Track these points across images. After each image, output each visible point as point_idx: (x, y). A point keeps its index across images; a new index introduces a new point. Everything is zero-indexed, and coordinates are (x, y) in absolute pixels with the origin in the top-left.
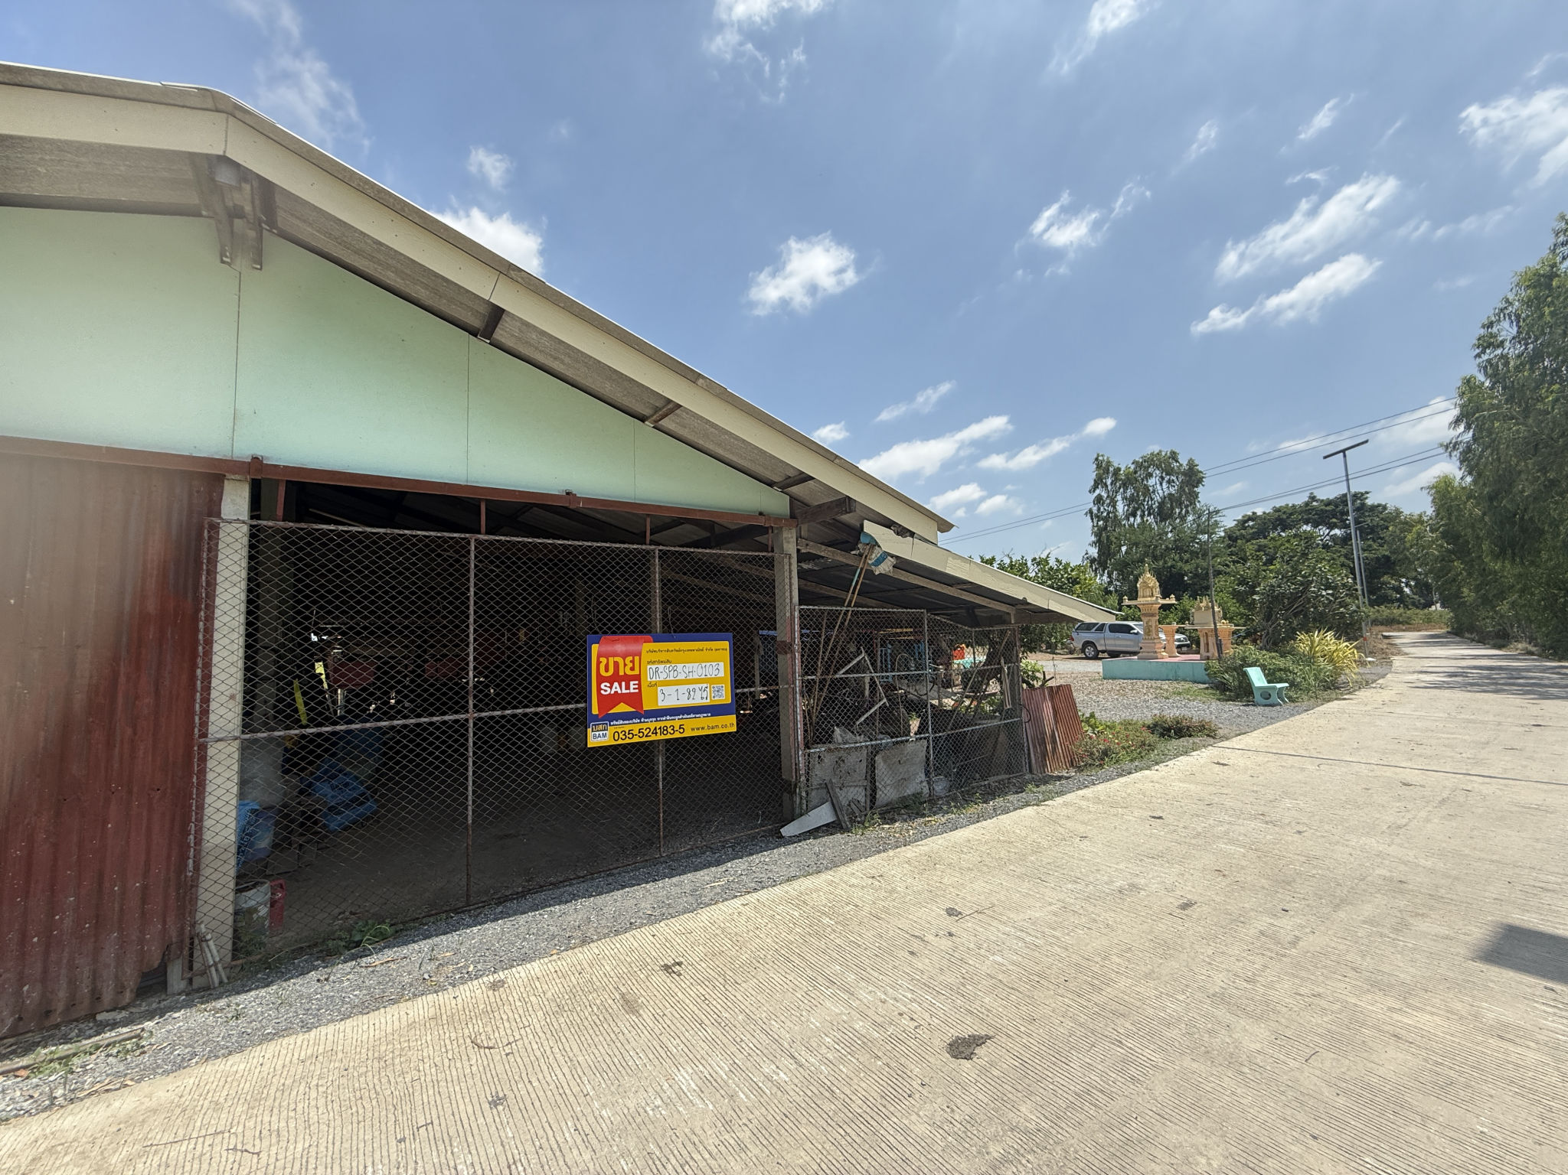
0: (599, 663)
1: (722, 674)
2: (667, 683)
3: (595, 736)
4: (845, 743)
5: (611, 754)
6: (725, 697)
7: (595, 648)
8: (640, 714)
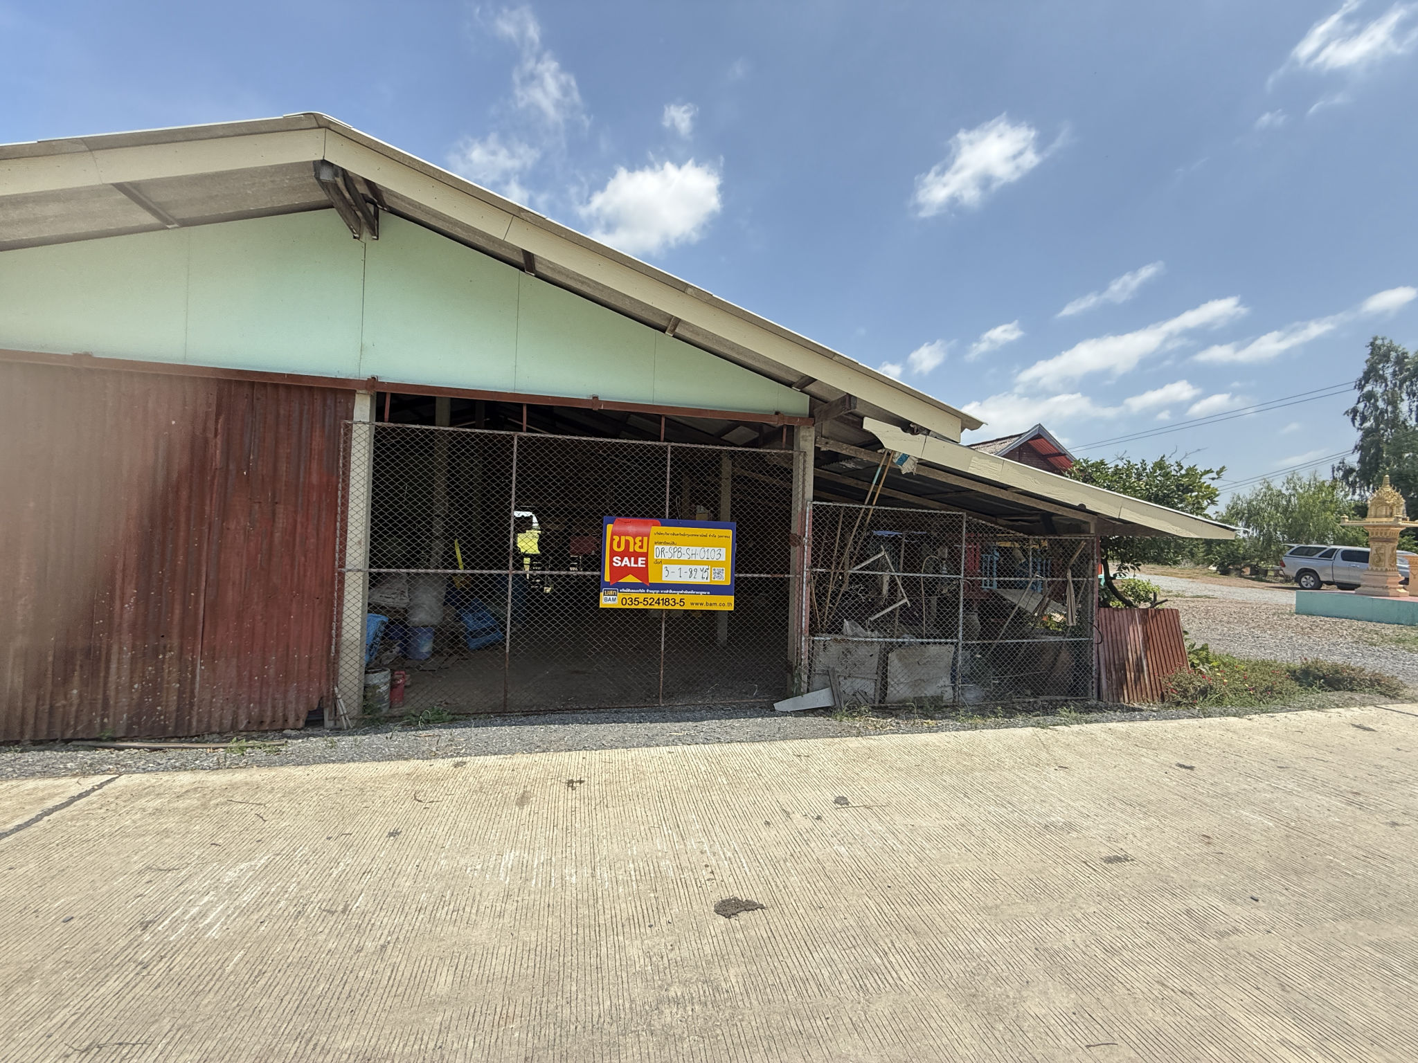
0: (612, 540)
1: (723, 559)
2: (670, 562)
3: (606, 600)
4: (853, 636)
5: (620, 615)
6: (725, 578)
7: (610, 528)
8: (645, 585)
